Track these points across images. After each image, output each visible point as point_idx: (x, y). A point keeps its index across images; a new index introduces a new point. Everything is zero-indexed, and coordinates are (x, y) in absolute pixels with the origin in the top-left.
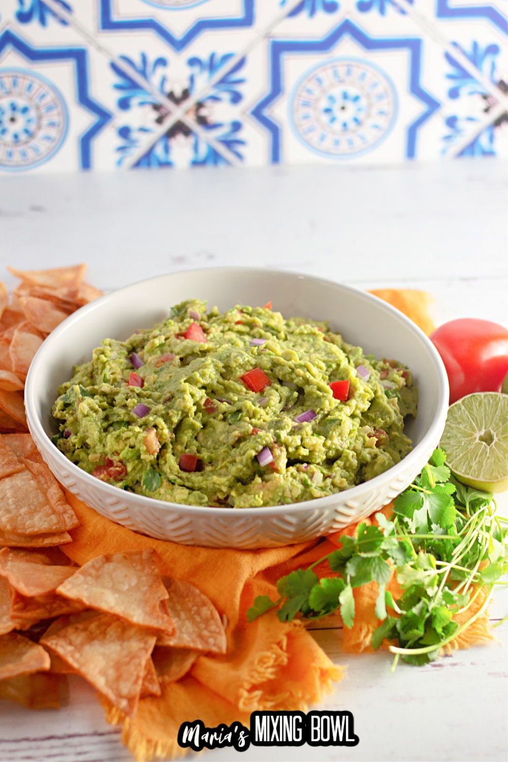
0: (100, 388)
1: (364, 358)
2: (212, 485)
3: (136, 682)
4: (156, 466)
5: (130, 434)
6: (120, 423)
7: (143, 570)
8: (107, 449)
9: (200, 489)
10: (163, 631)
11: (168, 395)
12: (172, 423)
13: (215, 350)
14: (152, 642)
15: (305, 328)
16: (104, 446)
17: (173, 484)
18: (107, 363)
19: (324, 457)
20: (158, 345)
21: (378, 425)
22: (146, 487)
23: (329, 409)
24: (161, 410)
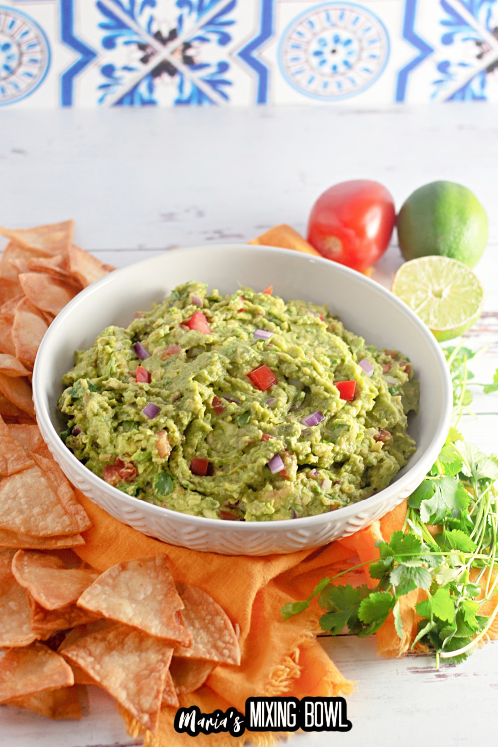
0: (108, 383)
1: (366, 349)
2: (223, 492)
3: (156, 697)
4: (167, 468)
5: (141, 437)
6: (129, 422)
7: (157, 577)
8: (118, 451)
9: (211, 494)
10: (179, 643)
11: (177, 394)
12: (182, 425)
13: (220, 343)
14: (170, 653)
15: (309, 318)
16: (115, 447)
17: (186, 489)
18: (112, 354)
19: (332, 462)
20: (163, 335)
21: (383, 425)
22: (158, 491)
23: (335, 411)
24: (172, 411)
